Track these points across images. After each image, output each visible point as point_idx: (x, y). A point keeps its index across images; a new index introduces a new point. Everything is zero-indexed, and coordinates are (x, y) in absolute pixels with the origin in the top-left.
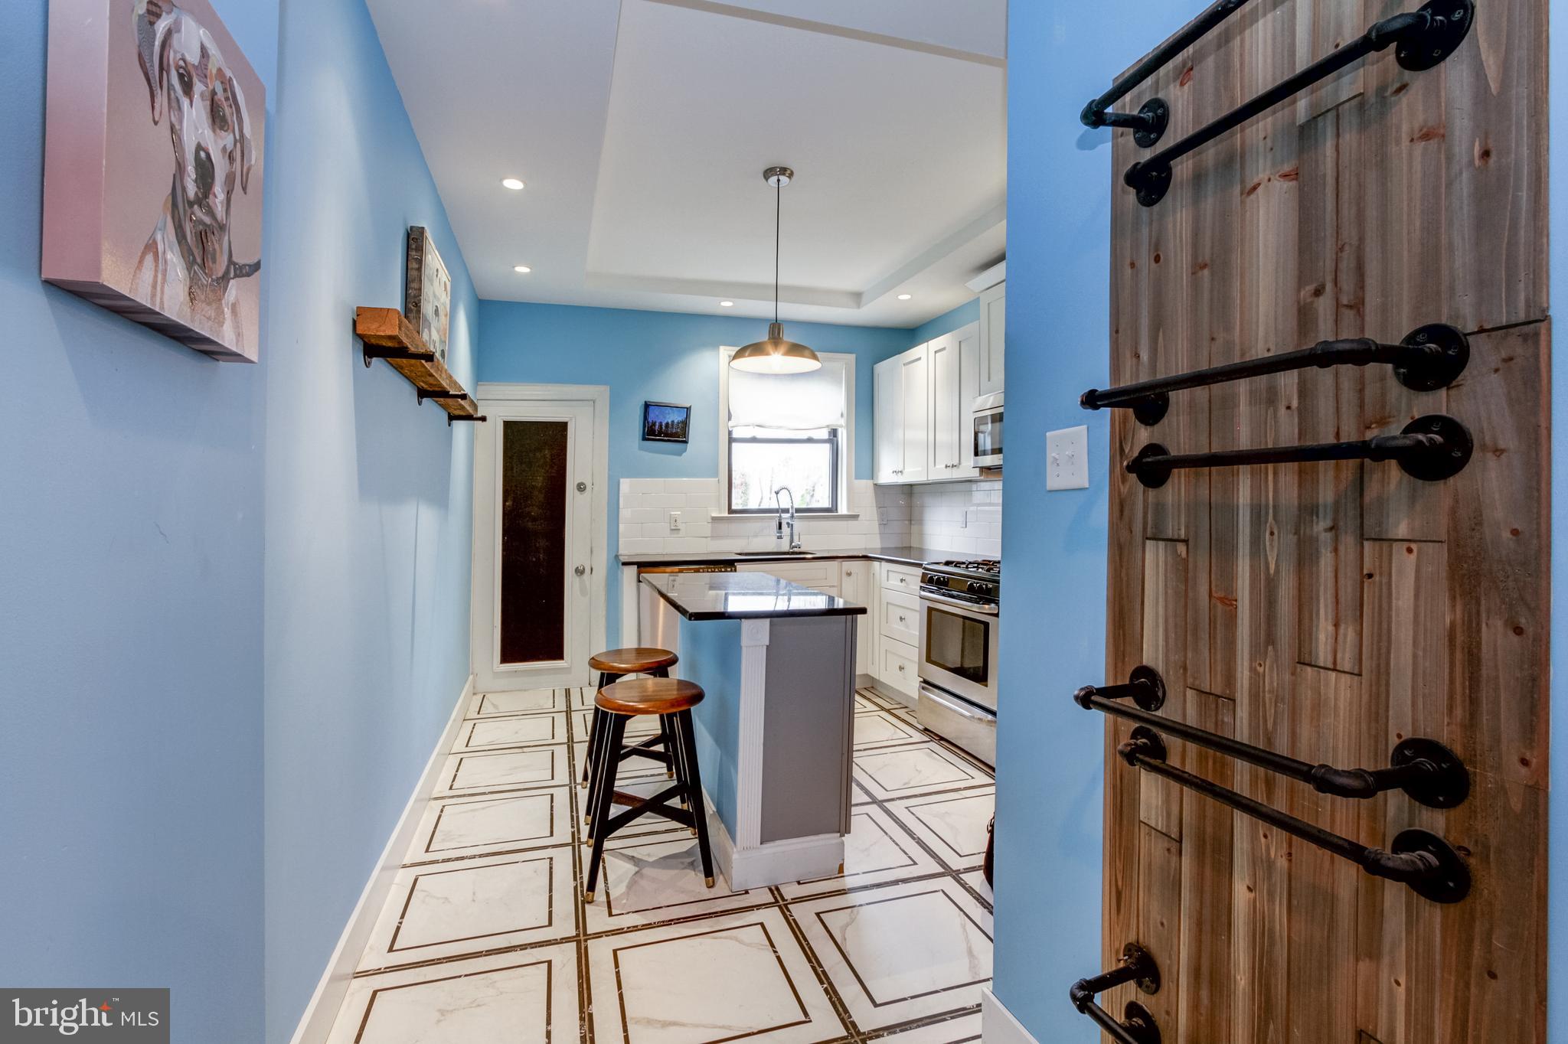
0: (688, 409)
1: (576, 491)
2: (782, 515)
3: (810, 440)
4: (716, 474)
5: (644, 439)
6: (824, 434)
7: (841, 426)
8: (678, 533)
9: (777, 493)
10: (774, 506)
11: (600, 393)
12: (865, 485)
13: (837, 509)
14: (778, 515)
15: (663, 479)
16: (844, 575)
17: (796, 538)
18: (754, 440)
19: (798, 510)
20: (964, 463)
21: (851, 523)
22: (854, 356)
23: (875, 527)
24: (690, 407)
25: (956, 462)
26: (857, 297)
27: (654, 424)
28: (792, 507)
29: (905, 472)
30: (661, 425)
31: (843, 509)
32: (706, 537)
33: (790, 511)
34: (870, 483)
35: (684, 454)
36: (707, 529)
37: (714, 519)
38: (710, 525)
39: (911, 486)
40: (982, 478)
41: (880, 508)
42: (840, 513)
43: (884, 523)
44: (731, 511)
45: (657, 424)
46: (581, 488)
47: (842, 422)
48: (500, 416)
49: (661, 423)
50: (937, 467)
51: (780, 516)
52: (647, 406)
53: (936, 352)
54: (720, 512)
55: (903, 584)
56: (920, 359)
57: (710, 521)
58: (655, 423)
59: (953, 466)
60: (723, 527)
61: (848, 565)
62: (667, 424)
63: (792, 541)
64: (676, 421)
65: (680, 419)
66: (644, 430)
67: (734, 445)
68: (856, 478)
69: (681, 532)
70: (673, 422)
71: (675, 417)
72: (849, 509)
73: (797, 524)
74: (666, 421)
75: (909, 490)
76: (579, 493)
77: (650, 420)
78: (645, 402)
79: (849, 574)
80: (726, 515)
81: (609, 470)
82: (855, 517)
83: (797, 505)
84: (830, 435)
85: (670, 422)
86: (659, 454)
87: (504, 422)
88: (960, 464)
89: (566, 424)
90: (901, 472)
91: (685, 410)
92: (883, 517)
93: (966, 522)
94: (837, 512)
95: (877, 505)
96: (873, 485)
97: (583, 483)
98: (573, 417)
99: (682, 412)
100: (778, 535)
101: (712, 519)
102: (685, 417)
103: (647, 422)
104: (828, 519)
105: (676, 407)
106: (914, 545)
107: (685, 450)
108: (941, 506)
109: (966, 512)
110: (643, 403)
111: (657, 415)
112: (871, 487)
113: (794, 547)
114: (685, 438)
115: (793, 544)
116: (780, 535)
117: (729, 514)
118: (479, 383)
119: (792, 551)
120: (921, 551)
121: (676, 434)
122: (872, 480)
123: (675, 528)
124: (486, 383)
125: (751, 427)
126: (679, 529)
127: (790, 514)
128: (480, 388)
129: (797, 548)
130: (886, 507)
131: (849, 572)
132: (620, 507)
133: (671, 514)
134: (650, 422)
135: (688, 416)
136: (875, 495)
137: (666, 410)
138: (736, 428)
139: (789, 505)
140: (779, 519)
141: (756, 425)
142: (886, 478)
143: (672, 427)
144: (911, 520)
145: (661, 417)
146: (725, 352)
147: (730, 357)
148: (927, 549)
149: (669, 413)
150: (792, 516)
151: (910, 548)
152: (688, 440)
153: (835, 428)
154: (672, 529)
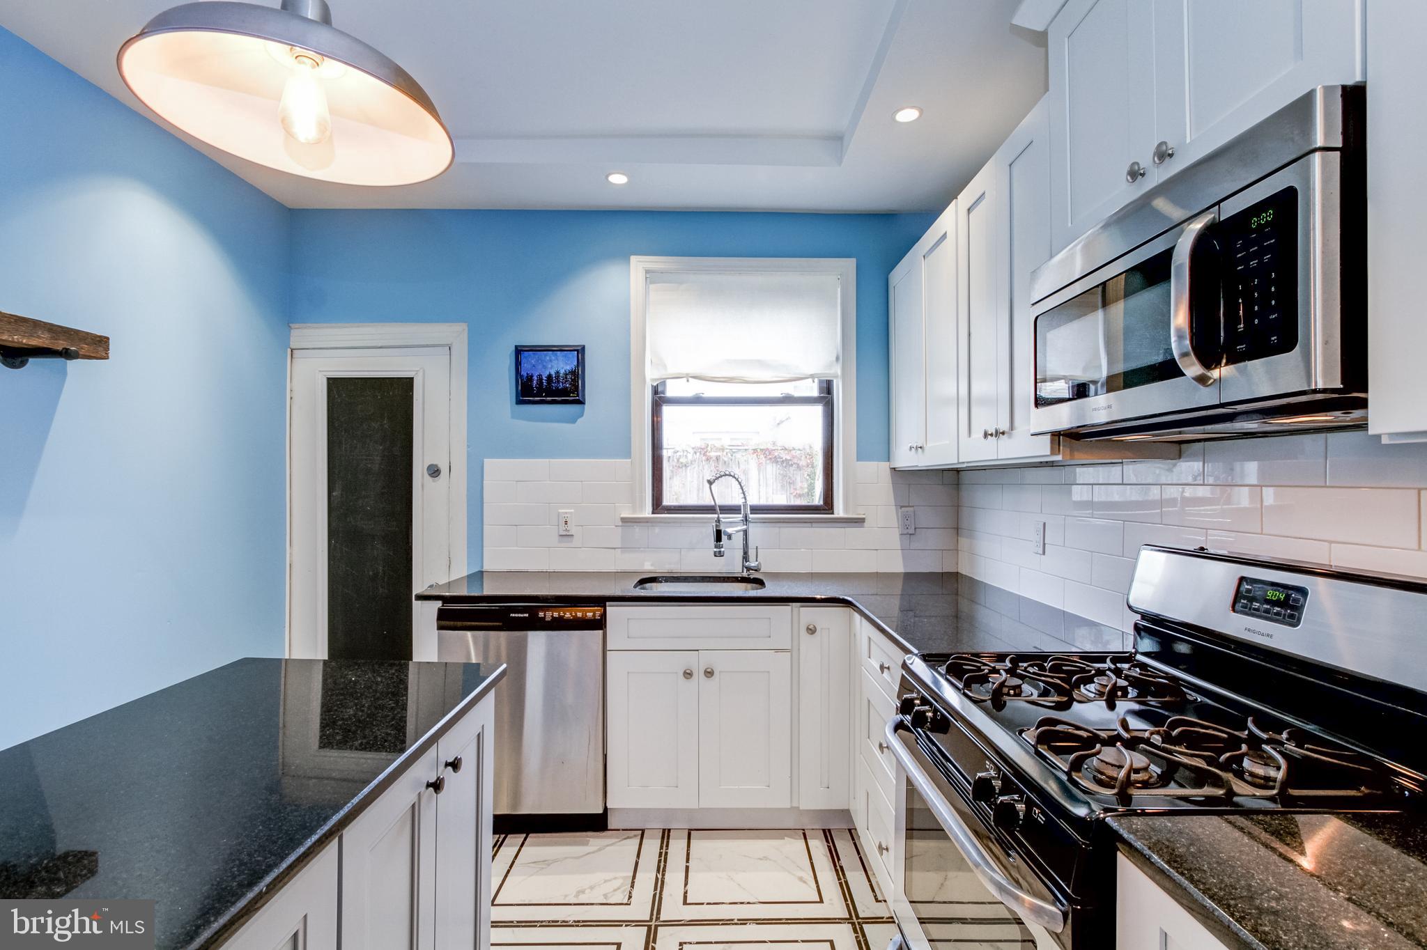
0: (580, 351)
1: (426, 476)
2: (721, 516)
3: (787, 400)
4: (625, 451)
5: (519, 402)
6: (814, 391)
7: (838, 376)
8: (572, 542)
9: (710, 483)
10: (708, 501)
11: (455, 333)
12: (877, 472)
13: (832, 508)
14: (716, 516)
15: (548, 460)
16: (803, 632)
17: (752, 553)
18: (697, 400)
19: (756, 509)
20: (1016, 424)
21: (852, 531)
22: (854, 261)
23: (893, 538)
24: (583, 348)
25: (1004, 426)
26: (836, 141)
27: (530, 378)
28: (745, 505)
29: (928, 445)
30: (540, 379)
31: (840, 511)
32: (615, 548)
33: (742, 513)
34: (885, 466)
35: (579, 420)
36: (616, 536)
37: (624, 520)
38: (619, 529)
39: (957, 471)
41: (902, 507)
42: (837, 514)
43: (910, 531)
44: (657, 505)
45: (535, 378)
46: (434, 472)
47: (838, 370)
48: (320, 371)
49: (540, 375)
50: (973, 438)
51: (718, 521)
52: (519, 351)
53: (969, 210)
54: (635, 510)
56: (944, 236)
57: (620, 524)
58: (532, 376)
59: (1003, 432)
60: (637, 530)
62: (550, 377)
63: (746, 557)
64: (562, 372)
65: (568, 368)
66: (517, 388)
67: (667, 410)
68: (858, 460)
69: (575, 539)
70: (558, 372)
71: (561, 366)
72: (846, 509)
73: (754, 530)
74: (548, 373)
76: (430, 479)
77: (524, 373)
78: (516, 347)
79: (811, 631)
80: (652, 515)
81: (468, 446)
82: (859, 522)
83: (753, 500)
84: (821, 390)
85: (553, 373)
86: (541, 422)
87: (328, 379)
88: (1012, 427)
89: (411, 379)
90: (921, 447)
91: (576, 352)
92: (908, 522)
93: (1044, 544)
94: (833, 513)
95: (895, 503)
96: (888, 470)
97: (436, 466)
98: (421, 370)
99: (571, 356)
100: (715, 550)
101: (622, 522)
102: (575, 363)
103: (521, 376)
104: (809, 525)
105: (561, 349)
106: (964, 570)
107: (582, 415)
108: (1002, 509)
109: (1045, 524)
110: (514, 349)
111: (534, 366)
112: (886, 475)
113: (749, 569)
114: (578, 396)
115: (747, 564)
116: (718, 550)
117: (653, 513)
118: (290, 325)
119: (745, 574)
120: (972, 582)
121: (565, 392)
122: (889, 461)
123: (564, 533)
124: (301, 325)
125: (685, 379)
126: (572, 535)
127: (741, 516)
128: (294, 333)
129: (752, 570)
130: (913, 506)
131: (811, 627)
132: (485, 501)
133: (559, 513)
134: (525, 375)
135: (581, 362)
136: (893, 486)
137: (546, 355)
138: (669, 382)
139: (737, 500)
140: (716, 525)
141: (691, 377)
142: (905, 459)
143: (558, 382)
144: (958, 529)
145: (540, 367)
146: (639, 265)
147: (647, 272)
148: (982, 582)
149: (551, 361)
150: (746, 520)
151: (956, 576)
152: (584, 399)
153: (828, 379)
154: (561, 536)
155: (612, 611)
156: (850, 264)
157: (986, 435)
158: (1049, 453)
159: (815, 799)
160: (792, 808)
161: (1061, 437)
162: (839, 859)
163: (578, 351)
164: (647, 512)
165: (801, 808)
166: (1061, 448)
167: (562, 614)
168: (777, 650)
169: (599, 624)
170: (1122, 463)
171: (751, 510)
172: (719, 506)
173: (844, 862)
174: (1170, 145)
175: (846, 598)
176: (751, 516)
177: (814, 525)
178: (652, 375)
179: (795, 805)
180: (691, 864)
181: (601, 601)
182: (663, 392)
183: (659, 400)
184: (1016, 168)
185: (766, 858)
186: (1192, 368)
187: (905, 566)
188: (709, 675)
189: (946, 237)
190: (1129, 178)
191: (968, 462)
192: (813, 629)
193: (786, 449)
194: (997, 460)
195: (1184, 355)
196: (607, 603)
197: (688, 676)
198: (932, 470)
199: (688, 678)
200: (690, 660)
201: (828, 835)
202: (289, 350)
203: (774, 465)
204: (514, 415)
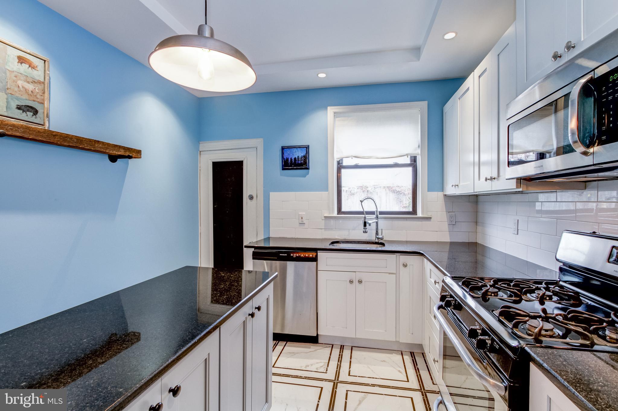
0: (307, 147)
1: (248, 200)
2: (366, 216)
3: (396, 165)
4: (326, 189)
5: (283, 169)
6: (408, 161)
7: (419, 154)
8: (304, 226)
9: (361, 202)
10: (361, 210)
11: (258, 142)
12: (437, 197)
13: (416, 213)
14: (364, 216)
15: (295, 192)
16: (401, 266)
17: (380, 232)
18: (356, 167)
19: (381, 213)
20: (502, 174)
21: (425, 223)
22: (426, 102)
23: (445, 226)
24: (309, 146)
25: (495, 175)
26: (417, 51)
27: (287, 159)
28: (377, 211)
29: (461, 185)
30: (291, 160)
31: (420, 214)
32: (322, 229)
33: (376, 214)
34: (441, 194)
35: (307, 176)
36: (322, 224)
37: (326, 217)
38: (324, 221)
39: (477, 196)
40: (523, 190)
41: (449, 212)
43: (453, 223)
44: (339, 211)
45: (289, 159)
46: (251, 198)
47: (419, 151)
48: (210, 159)
49: (291, 158)
50: (480, 180)
51: (365, 218)
52: (283, 148)
53: (479, 76)
54: (330, 213)
55: (436, 286)
57: (324, 219)
58: (288, 158)
59: (493, 178)
60: (332, 222)
61: (404, 258)
62: (295, 158)
64: (300, 156)
65: (303, 155)
66: (282, 163)
67: (343, 171)
68: (428, 191)
70: (298, 157)
71: (299, 154)
72: (423, 212)
73: (381, 222)
76: (250, 201)
77: (285, 157)
78: (282, 147)
79: (405, 266)
81: (264, 187)
82: (429, 219)
84: (411, 161)
85: (296, 157)
86: (294, 175)
87: (213, 162)
88: (499, 175)
89: (242, 161)
90: (457, 185)
91: (306, 148)
92: (451, 219)
93: (518, 230)
94: (417, 215)
95: (447, 210)
96: (443, 196)
97: (252, 195)
98: (246, 158)
99: (303, 149)
100: (364, 230)
101: (325, 218)
102: (305, 153)
103: (284, 159)
104: (406, 220)
105: (300, 147)
106: (479, 242)
107: (308, 173)
108: (498, 214)
109: (518, 220)
110: (281, 148)
111: (289, 154)
112: (442, 198)
113: (378, 238)
114: (306, 166)
115: (377, 236)
116: (365, 230)
117: (338, 214)
118: (200, 142)
119: (377, 241)
120: (484, 247)
121: (301, 165)
122: (443, 191)
123: (302, 223)
124: (203, 142)
125: (351, 158)
126: (304, 223)
127: (375, 216)
128: (201, 145)
129: (380, 239)
130: (455, 212)
131: (405, 264)
132: (270, 209)
133: (299, 214)
134: (286, 158)
135: (308, 152)
136: (445, 203)
137: (294, 150)
138: (344, 159)
139: (373, 209)
140: (364, 220)
141: (354, 157)
142: (450, 191)
143: (299, 160)
144: (477, 222)
145: (291, 155)
146: (331, 110)
147: (335, 113)
148: (488, 247)
149: (295, 152)
150: (377, 217)
151: (475, 244)
152: (309, 168)
153: (415, 155)
154: (300, 223)
155: (320, 254)
156: (425, 104)
157: (486, 179)
158: (515, 187)
159: (406, 338)
160: (396, 341)
161: (522, 180)
162: (417, 365)
163: (306, 147)
164: (335, 214)
165: (400, 342)
166: (522, 185)
167: (300, 255)
168: (390, 273)
169: (315, 259)
170: (556, 192)
171: (379, 213)
172: (365, 212)
173: (419, 366)
174: (573, 43)
175: (421, 252)
176: (379, 216)
177: (408, 220)
178: (337, 156)
179: (398, 340)
180: (352, 360)
181: (316, 250)
182: (342, 163)
183: (340, 167)
184: (501, 56)
185: (384, 361)
186: (580, 148)
187: (450, 239)
188: (360, 282)
189: (469, 89)
190: (553, 59)
191: (478, 192)
192: (406, 265)
193: (398, 187)
194: (492, 191)
195: (575, 142)
196: (318, 251)
197: (352, 282)
198: (462, 195)
199: (351, 283)
200: (352, 276)
201: (412, 354)
202: (199, 152)
203: (393, 193)
204: (281, 175)
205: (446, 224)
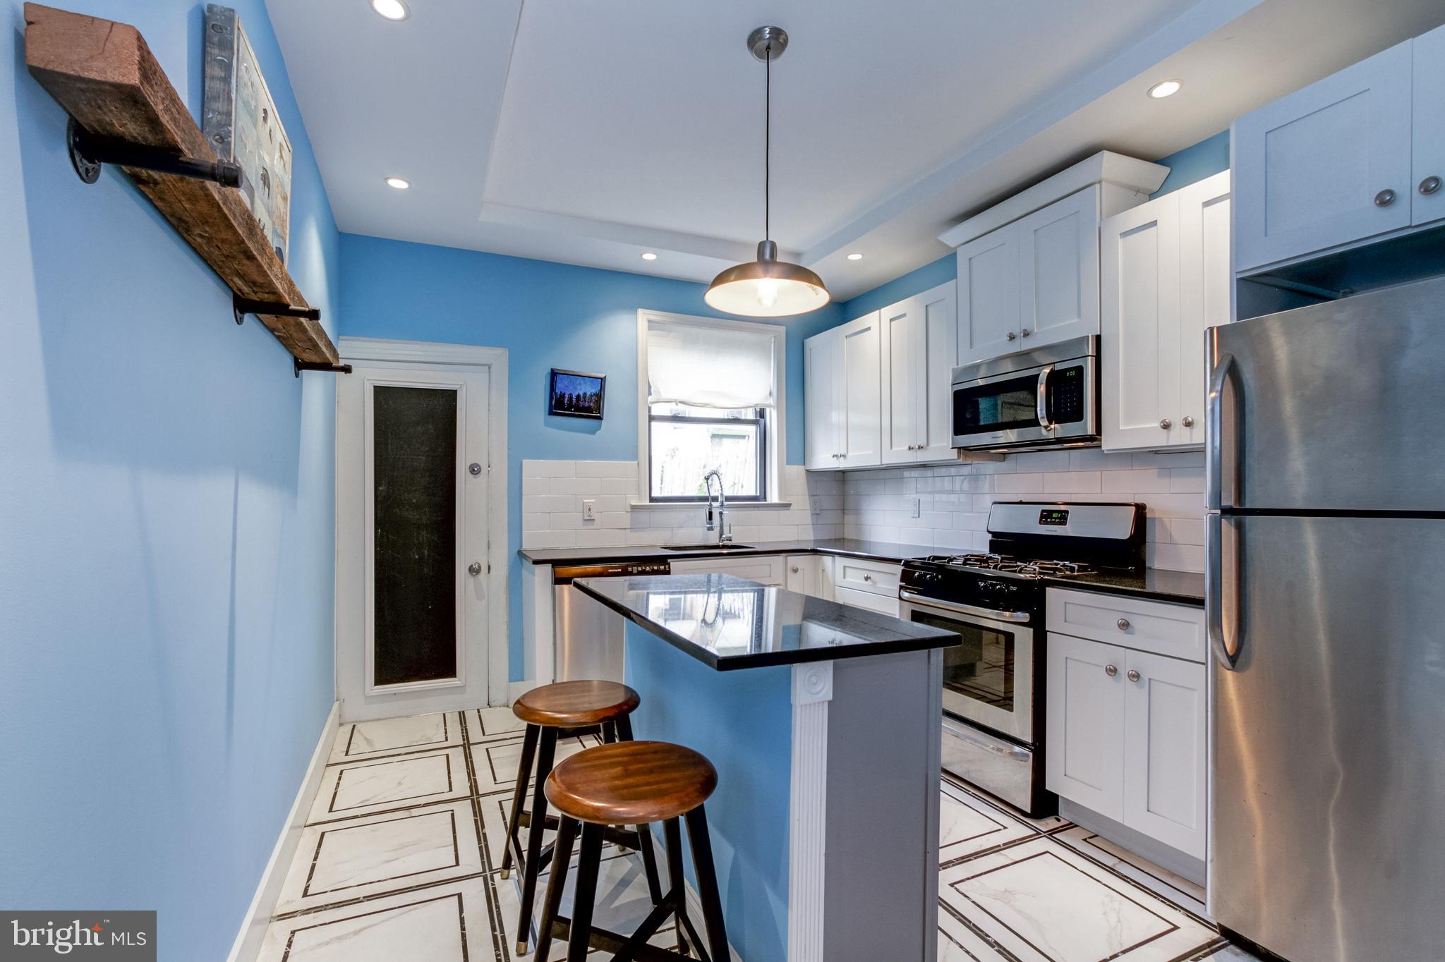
0: (603, 380)
1: (469, 473)
2: (713, 503)
3: (737, 421)
4: (634, 455)
5: (551, 413)
6: (750, 415)
7: (770, 406)
8: (593, 525)
9: (707, 479)
10: (707, 494)
11: (497, 357)
12: (797, 471)
13: (765, 498)
14: (708, 503)
15: (574, 461)
16: (789, 571)
17: (726, 529)
18: (676, 419)
19: (728, 499)
20: (933, 445)
21: (783, 513)
22: (785, 329)
23: (807, 517)
24: (605, 379)
25: (923, 443)
27: (563, 396)
28: (722, 495)
29: (850, 454)
30: (571, 397)
31: (773, 497)
32: (625, 529)
33: (721, 501)
34: (802, 468)
35: (598, 432)
36: (626, 519)
37: (634, 508)
38: (629, 514)
40: (961, 460)
41: (812, 496)
42: (769, 501)
43: (817, 512)
45: (567, 396)
46: (474, 470)
47: (772, 401)
48: (371, 380)
49: (571, 394)
50: (893, 449)
51: (711, 505)
52: (554, 374)
53: (891, 320)
54: (640, 499)
55: (869, 582)
56: (869, 329)
57: (630, 510)
58: (564, 394)
59: (920, 448)
60: (644, 516)
61: (794, 560)
62: (578, 396)
63: (721, 534)
64: (588, 394)
65: (593, 391)
66: (551, 402)
67: (653, 425)
68: (788, 464)
69: (596, 522)
70: (585, 394)
71: (589, 389)
72: (780, 496)
73: (726, 514)
74: (577, 393)
75: (842, 477)
76: (472, 476)
77: (558, 391)
78: (552, 370)
79: (795, 571)
80: (647, 503)
81: (509, 449)
82: (787, 506)
83: (728, 493)
84: (756, 416)
85: (581, 394)
86: (569, 430)
87: (375, 387)
88: (928, 445)
89: (455, 392)
90: (842, 456)
91: (600, 381)
92: (815, 506)
94: (766, 501)
95: (809, 493)
96: (804, 471)
97: (477, 465)
98: (464, 385)
99: (596, 384)
100: (708, 528)
101: (632, 509)
102: (599, 388)
103: (556, 393)
104: (757, 509)
105: (588, 378)
107: (599, 428)
108: (884, 495)
109: (920, 500)
110: (550, 371)
111: (566, 386)
112: (803, 473)
113: (725, 540)
114: (599, 413)
115: (723, 536)
116: (710, 526)
118: (341, 337)
119: (720, 544)
121: (589, 409)
122: (804, 465)
123: (588, 518)
125: (672, 403)
126: (594, 520)
127: (720, 503)
128: (343, 344)
129: (728, 540)
132: (524, 493)
133: (584, 502)
134: (559, 393)
135: (602, 388)
136: (807, 482)
137: (576, 380)
139: (719, 492)
140: (709, 509)
141: (678, 402)
142: (823, 463)
143: (585, 401)
144: (845, 509)
145: (571, 388)
146: (643, 316)
147: (649, 321)
148: (866, 541)
149: (580, 384)
150: (722, 505)
152: (603, 416)
153: (762, 407)
154: (585, 520)
155: (674, 564)
156: (782, 331)
157: (909, 449)
158: (956, 457)
163: (601, 379)
164: (648, 501)
167: (644, 568)
171: (724, 499)
172: (710, 497)
174: (1029, 330)
177: (760, 508)
183: (651, 418)
184: (930, 309)
186: (1044, 423)
190: (1008, 338)
192: (796, 568)
195: (1042, 418)
204: (547, 425)
205: (809, 513)
